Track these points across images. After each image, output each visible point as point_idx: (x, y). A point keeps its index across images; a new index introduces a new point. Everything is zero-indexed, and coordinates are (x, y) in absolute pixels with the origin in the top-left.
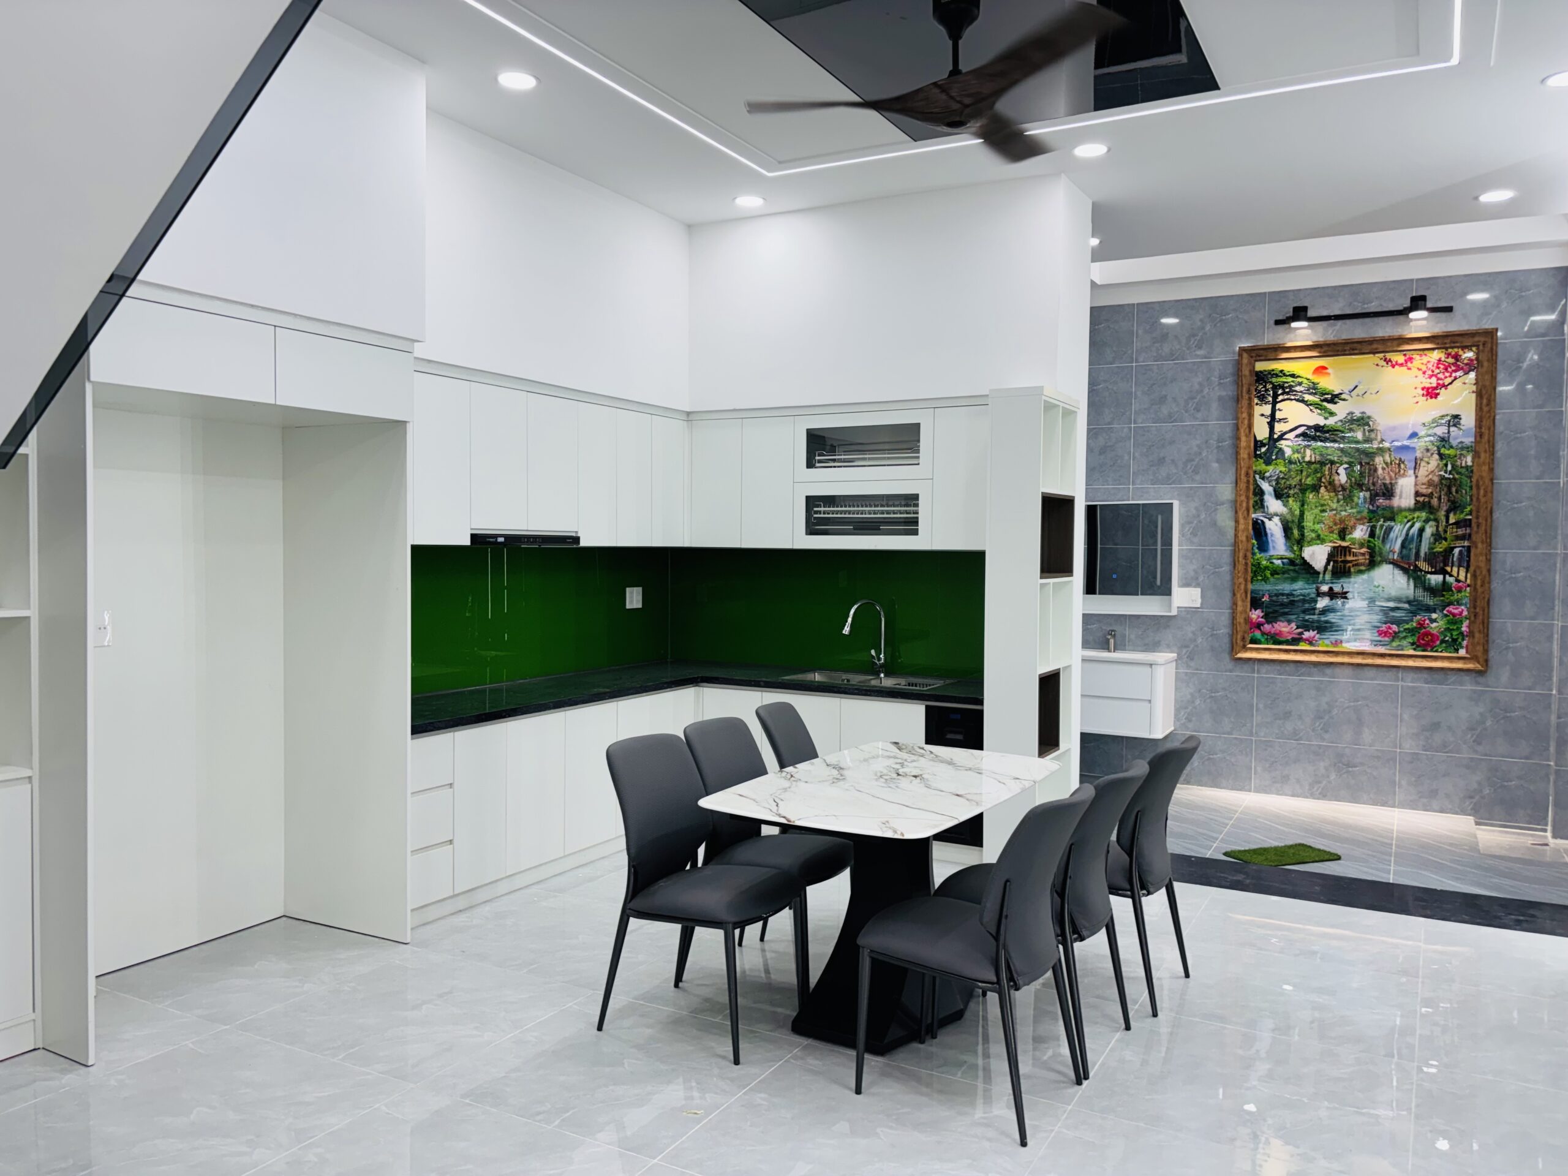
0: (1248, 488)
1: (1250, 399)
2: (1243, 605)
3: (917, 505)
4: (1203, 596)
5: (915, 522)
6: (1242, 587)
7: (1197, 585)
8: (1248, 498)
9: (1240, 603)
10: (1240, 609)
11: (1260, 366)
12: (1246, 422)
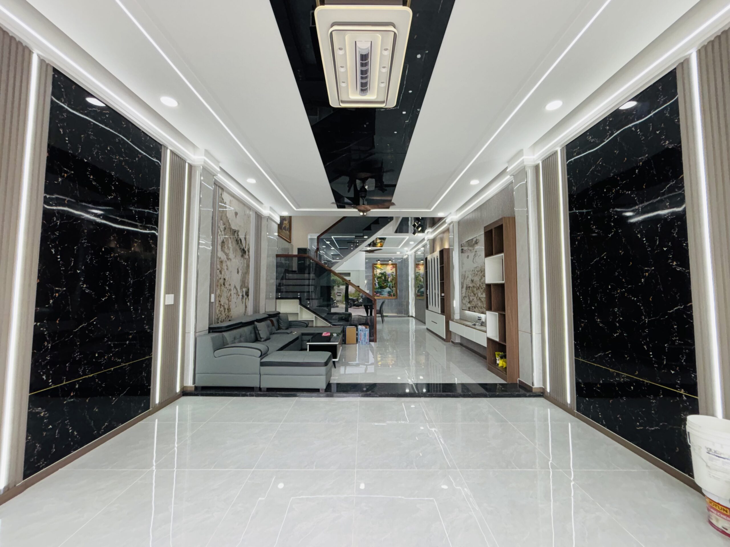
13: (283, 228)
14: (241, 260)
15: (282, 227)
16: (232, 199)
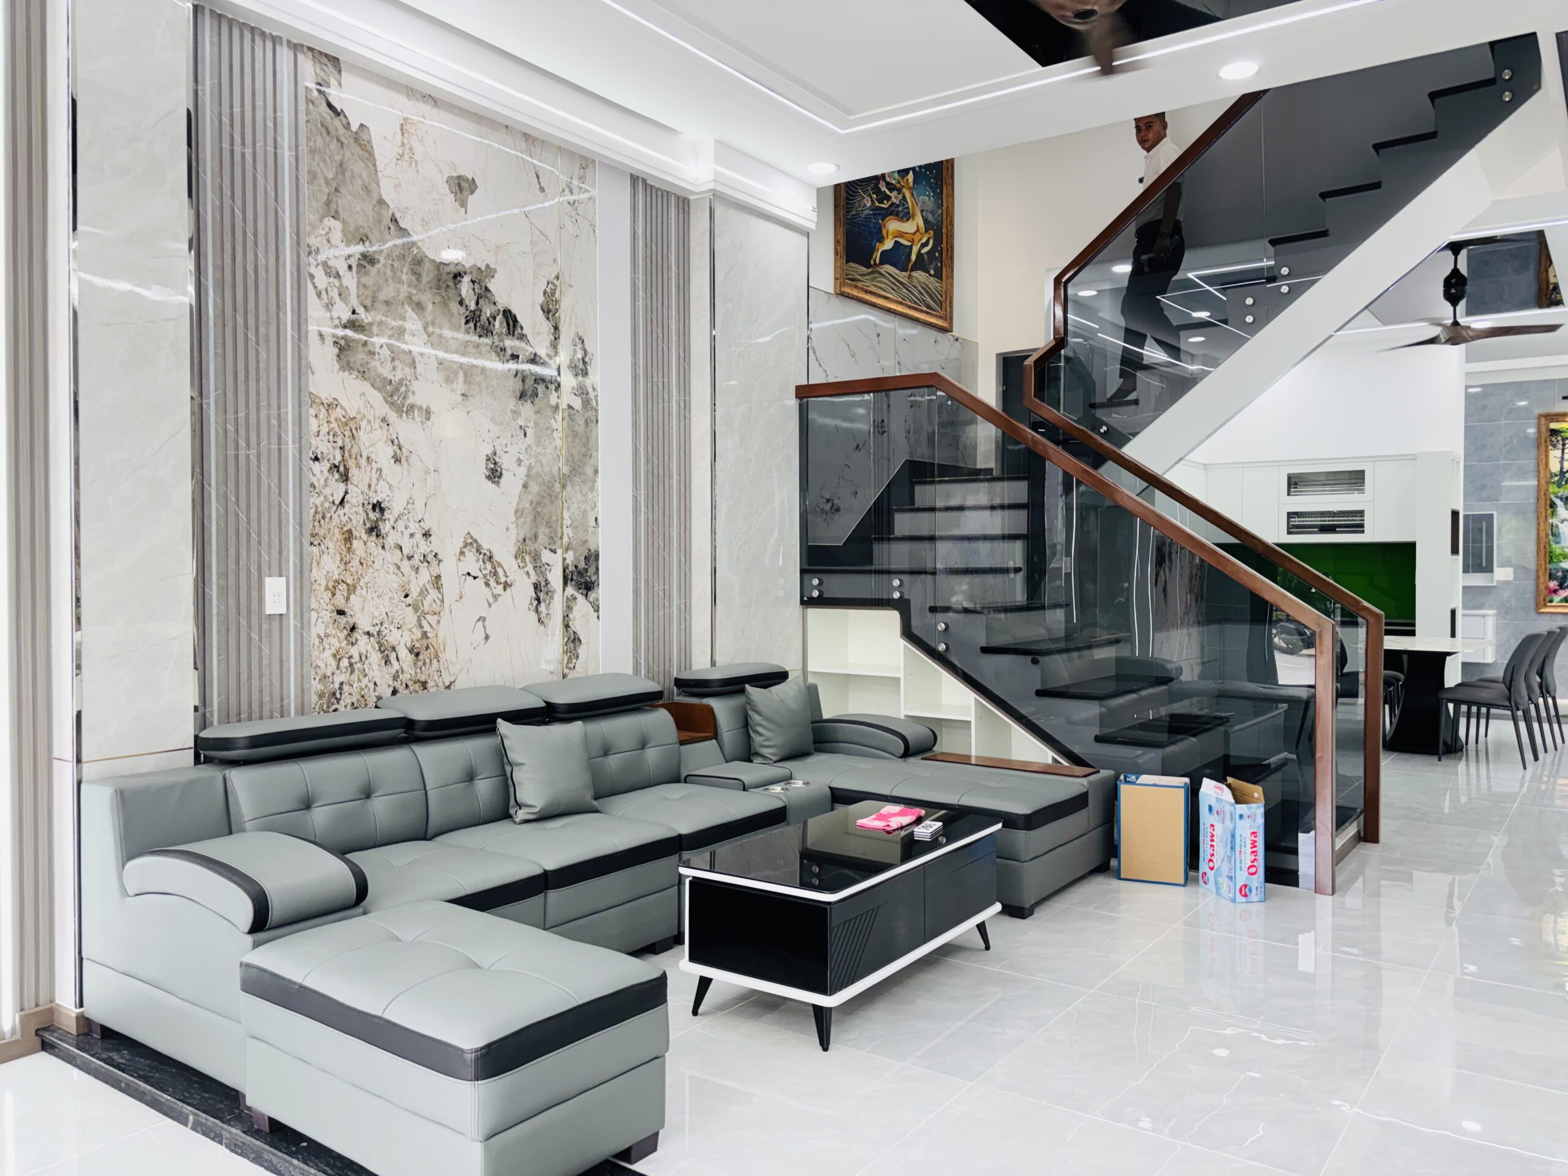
0: (1546, 503)
1: (1546, 447)
2: (1544, 578)
3: (1363, 516)
4: (1515, 573)
5: (1362, 526)
6: (1543, 567)
7: (1511, 566)
8: (1546, 510)
9: (1541, 577)
10: (1542, 580)
11: (1554, 426)
12: (1544, 461)
13: (877, 256)
14: (516, 413)
15: (873, 250)
16: (416, 111)
